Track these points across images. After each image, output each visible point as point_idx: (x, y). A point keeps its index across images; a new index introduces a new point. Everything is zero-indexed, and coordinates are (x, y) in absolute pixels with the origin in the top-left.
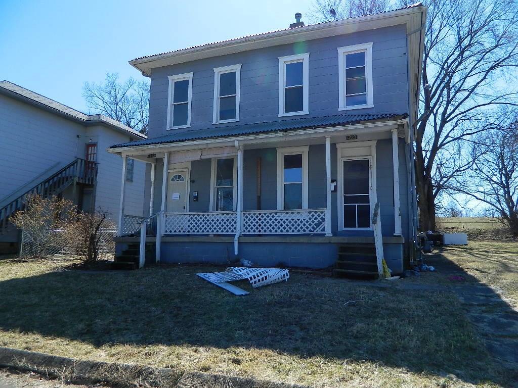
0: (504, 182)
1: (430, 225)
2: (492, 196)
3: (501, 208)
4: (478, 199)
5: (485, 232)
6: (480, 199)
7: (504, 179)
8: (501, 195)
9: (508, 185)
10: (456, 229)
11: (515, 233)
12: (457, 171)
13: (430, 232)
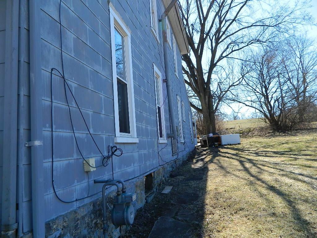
0: (264, 92)
1: (211, 129)
2: (257, 103)
3: (263, 111)
4: (247, 106)
5: (253, 130)
6: (249, 106)
7: (264, 90)
8: (263, 102)
9: (267, 94)
10: (233, 129)
11: (274, 129)
12: (231, 86)
13: (211, 135)
